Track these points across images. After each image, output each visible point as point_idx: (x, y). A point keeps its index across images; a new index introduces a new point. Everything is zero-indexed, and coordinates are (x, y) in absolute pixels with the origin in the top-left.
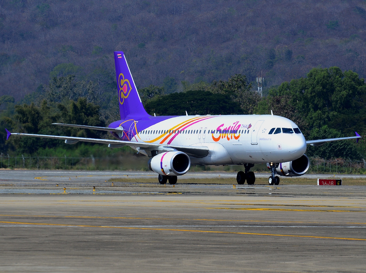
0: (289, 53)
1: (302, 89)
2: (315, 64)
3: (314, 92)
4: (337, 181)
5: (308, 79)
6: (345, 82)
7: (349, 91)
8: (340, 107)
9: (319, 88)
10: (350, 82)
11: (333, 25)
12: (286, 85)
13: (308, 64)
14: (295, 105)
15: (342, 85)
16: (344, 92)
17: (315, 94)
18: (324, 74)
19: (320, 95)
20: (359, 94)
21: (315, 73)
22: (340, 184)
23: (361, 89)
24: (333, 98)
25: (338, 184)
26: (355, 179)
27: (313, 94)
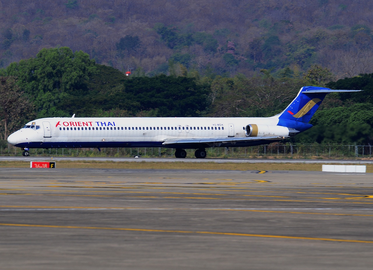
0: (26, 33)
1: (31, 70)
2: (53, 45)
3: (44, 73)
4: (51, 163)
5: (37, 59)
6: (75, 62)
7: (80, 71)
8: (70, 89)
9: (49, 69)
10: (80, 62)
11: (72, 4)
12: (14, 65)
13: (46, 44)
14: (24, 85)
15: (73, 66)
16: (75, 72)
17: (44, 75)
18: (54, 54)
19: (50, 75)
20: (90, 75)
21: (44, 53)
22: (54, 167)
23: (92, 70)
24: (64, 79)
25: (52, 166)
26: (72, 162)
27: (43, 75)
